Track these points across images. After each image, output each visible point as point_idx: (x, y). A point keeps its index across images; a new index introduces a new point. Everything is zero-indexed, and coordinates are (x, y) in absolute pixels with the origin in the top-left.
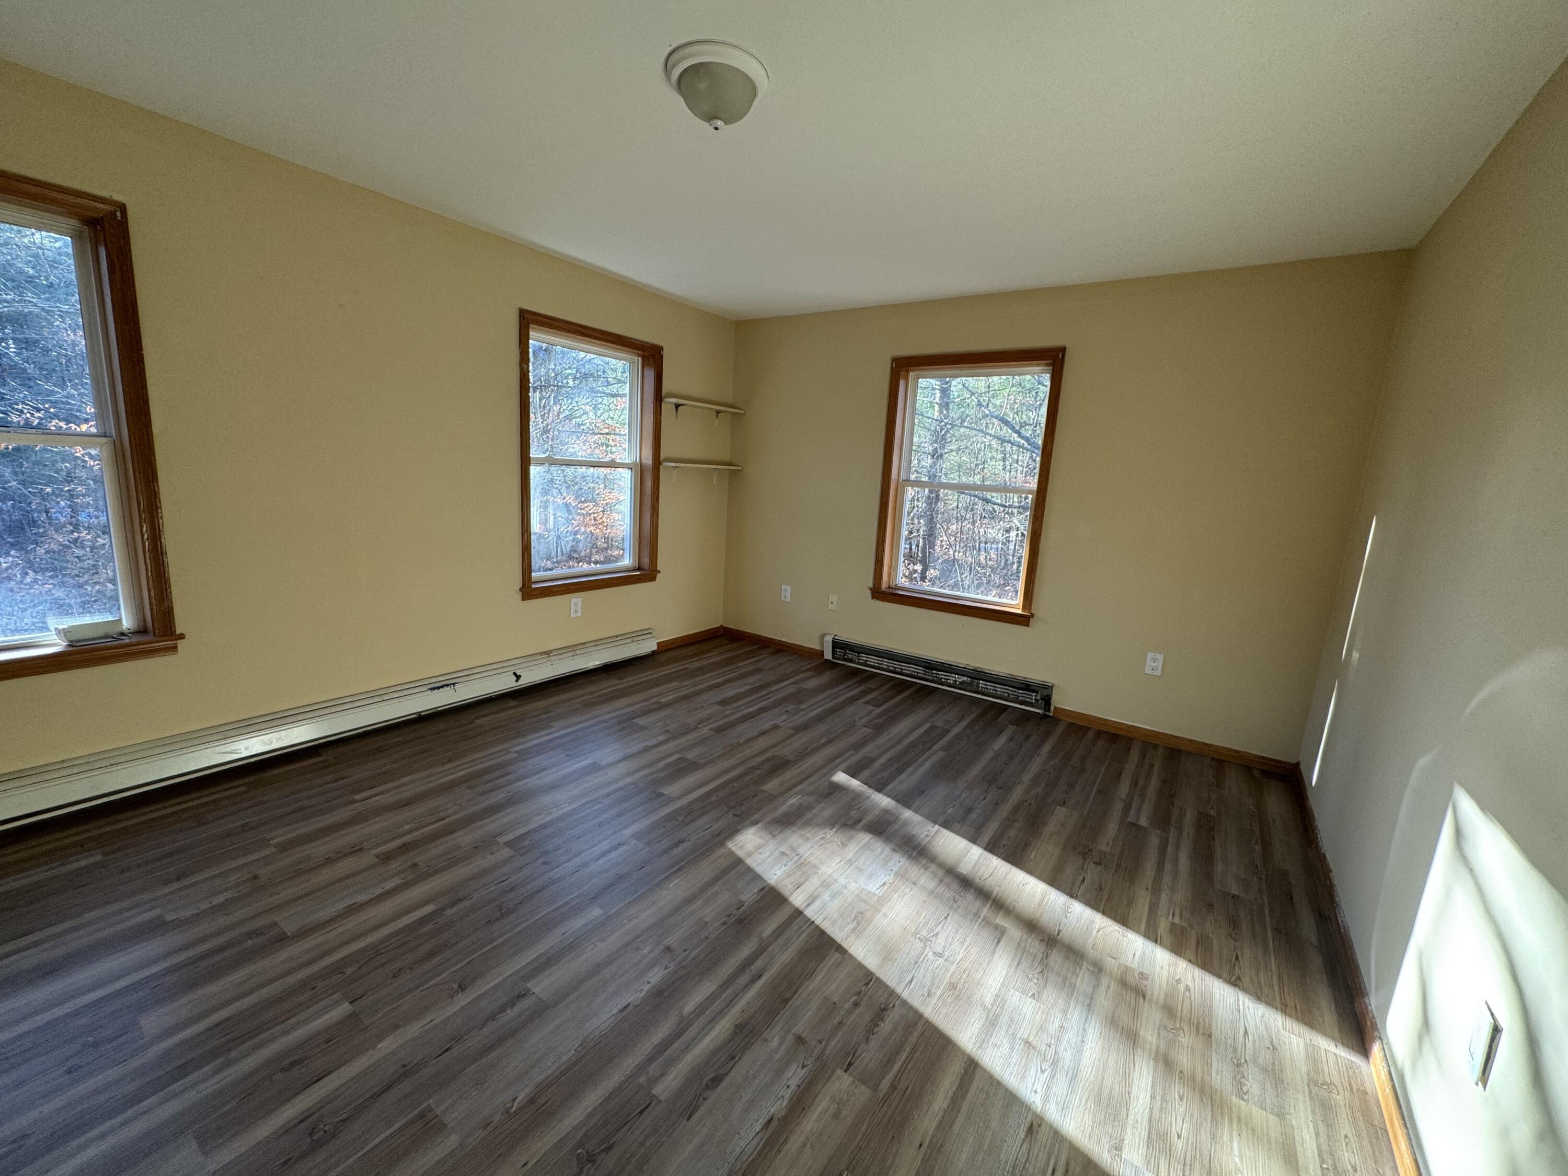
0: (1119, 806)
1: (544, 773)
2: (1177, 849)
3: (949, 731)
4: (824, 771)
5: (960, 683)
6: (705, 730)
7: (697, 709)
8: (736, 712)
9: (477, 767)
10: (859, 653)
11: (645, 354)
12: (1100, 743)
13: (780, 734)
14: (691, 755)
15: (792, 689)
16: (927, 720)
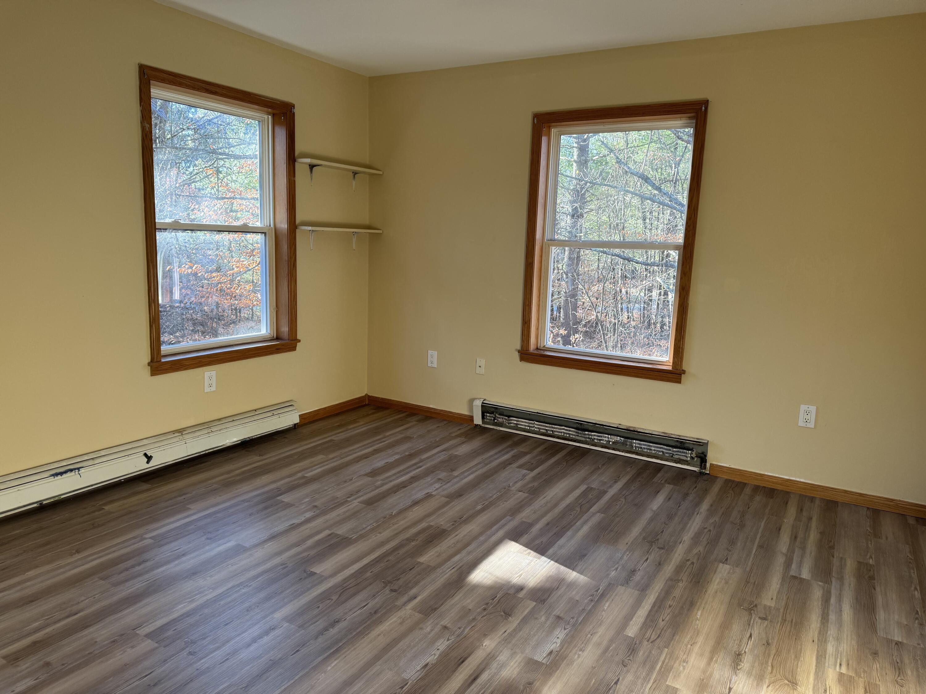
0: (780, 560)
1: (184, 559)
2: (840, 601)
3: (605, 492)
4: (482, 538)
5: (613, 443)
6: (355, 504)
7: (345, 482)
8: (386, 484)
9: (110, 556)
10: (509, 417)
11: (275, 112)
12: (758, 498)
13: (432, 504)
14: (341, 531)
15: (443, 456)
16: (584, 480)
